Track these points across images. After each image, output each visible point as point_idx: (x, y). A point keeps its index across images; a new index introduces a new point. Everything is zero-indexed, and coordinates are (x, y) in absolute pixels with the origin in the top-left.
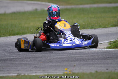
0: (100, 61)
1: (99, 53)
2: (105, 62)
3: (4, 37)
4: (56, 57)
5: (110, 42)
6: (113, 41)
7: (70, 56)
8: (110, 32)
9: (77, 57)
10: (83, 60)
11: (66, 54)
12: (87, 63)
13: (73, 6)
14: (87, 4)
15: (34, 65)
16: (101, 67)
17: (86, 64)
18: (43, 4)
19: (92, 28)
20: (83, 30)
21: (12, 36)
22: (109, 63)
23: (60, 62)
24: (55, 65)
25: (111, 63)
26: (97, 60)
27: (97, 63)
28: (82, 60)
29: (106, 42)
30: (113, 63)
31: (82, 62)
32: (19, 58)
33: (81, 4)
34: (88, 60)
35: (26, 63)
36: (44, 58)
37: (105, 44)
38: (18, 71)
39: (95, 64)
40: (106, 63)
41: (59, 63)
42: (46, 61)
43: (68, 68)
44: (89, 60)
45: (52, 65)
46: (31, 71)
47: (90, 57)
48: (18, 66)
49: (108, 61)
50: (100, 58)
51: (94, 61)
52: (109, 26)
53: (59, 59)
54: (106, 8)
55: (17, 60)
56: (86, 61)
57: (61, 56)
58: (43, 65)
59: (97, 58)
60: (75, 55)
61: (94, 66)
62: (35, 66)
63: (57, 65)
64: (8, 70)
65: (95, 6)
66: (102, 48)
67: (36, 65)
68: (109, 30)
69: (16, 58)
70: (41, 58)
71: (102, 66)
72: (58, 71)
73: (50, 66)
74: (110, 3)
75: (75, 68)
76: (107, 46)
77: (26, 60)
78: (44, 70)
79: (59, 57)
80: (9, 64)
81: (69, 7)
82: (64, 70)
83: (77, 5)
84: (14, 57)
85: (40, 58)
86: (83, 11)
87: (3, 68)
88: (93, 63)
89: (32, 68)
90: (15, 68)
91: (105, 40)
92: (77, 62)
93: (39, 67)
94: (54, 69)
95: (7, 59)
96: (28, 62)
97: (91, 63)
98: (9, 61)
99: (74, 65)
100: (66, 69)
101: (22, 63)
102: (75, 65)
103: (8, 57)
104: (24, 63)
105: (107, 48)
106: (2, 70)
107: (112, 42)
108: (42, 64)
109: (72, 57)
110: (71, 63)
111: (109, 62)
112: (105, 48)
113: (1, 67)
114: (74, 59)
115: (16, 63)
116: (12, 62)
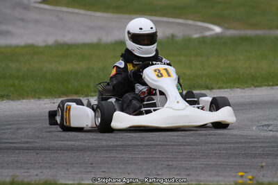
4: (216, 146)
9: (267, 149)
11: (243, 140)
13: (260, 32)
15: (166, 163)
18: (190, 25)
23: (228, 158)
24: (215, 164)
32: (131, 145)
35: (148, 156)
36: (188, 147)
38: (128, 174)
41: (225, 159)
43: (246, 172)
45: (207, 164)
48: (129, 163)
53: (225, 152)
55: (125, 150)
57: (231, 143)
58: (187, 162)
60: (263, 142)
62: (168, 165)
63: (219, 163)
67: (170, 163)
69: (123, 145)
70: (182, 147)
72: (221, 178)
73: (203, 166)
75: (262, 173)
77: (148, 151)
78: (189, 175)
79: (224, 146)
80: (107, 157)
81: (250, 32)
82: (235, 176)
84: (119, 143)
85: (179, 147)
87: (94, 167)
89: (162, 170)
90: (120, 168)
92: (268, 160)
93: (176, 168)
94: (213, 173)
96: (151, 156)
98: (107, 150)
99: (260, 164)
100: (240, 174)
101: (137, 156)
102: (264, 164)
103: (105, 143)
104: (143, 156)
106: (91, 172)
108: (185, 161)
109: (255, 147)
110: (253, 160)
113: (87, 164)
114: (260, 151)
115: (124, 155)
116: (114, 154)
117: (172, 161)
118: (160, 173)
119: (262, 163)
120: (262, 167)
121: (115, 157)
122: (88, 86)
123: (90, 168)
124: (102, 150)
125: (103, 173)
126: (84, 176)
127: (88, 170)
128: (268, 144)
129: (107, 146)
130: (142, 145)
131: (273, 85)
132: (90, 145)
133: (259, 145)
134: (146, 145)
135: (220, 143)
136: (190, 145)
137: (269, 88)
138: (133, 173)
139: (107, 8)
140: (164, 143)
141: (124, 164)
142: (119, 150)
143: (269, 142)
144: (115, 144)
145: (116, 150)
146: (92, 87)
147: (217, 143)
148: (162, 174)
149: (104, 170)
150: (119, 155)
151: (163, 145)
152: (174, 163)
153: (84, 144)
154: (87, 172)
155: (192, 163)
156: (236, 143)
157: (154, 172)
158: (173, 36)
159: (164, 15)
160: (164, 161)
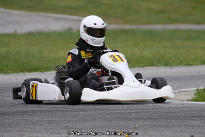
0: (179, 121)
1: (178, 107)
2: (188, 124)
3: (13, 75)
4: (102, 112)
5: (198, 90)
6: (202, 88)
7: (127, 111)
8: (197, 74)
9: (139, 114)
10: (150, 119)
12: (156, 123)
13: (134, 27)
14: (159, 23)
15: (65, 124)
16: (181, 131)
17: (155, 125)
19: (167, 64)
20: (149, 67)
21: (26, 73)
22: (194, 126)
24: (101, 126)
25: (199, 126)
26: (173, 119)
27: (174, 126)
28: (148, 119)
29: (190, 89)
30: (202, 126)
31: (148, 123)
32: (39, 111)
33: (148, 24)
34: (159, 119)
35: (52, 119)
36: (81, 112)
37: (189, 93)
38: (37, 132)
39: (171, 126)
40: (189, 126)
41: (108, 121)
42: (86, 118)
44: (161, 120)
46: (59, 133)
47: (162, 115)
49: (194, 122)
50: (180, 116)
51: (169, 121)
52: (197, 62)
53: (108, 116)
54: (191, 31)
55: (34, 115)
56: (154, 120)
58: (80, 124)
59: (175, 116)
60: (136, 109)
61: (168, 129)
62: (67, 126)
63: (104, 125)
64: (19, 131)
65: (172, 27)
66: (183, 100)
67: (68, 125)
68: (195, 70)
69: (32, 111)
70: (77, 113)
71: (183, 130)
73: (92, 126)
74: (199, 23)
76: (192, 96)
77: (51, 115)
79: (107, 112)
80: (21, 120)
81: (126, 27)
83: (142, 24)
84: (29, 109)
85: (74, 112)
86: (151, 34)
87: (11, 128)
88: (166, 125)
89: (61, 129)
90: (31, 128)
91: (188, 87)
92: (139, 122)
93: (72, 128)
95: (18, 112)
97: (164, 124)
98: (21, 115)
99: (134, 126)
101: (43, 119)
102: (137, 126)
104: (48, 119)
105: (192, 100)
106: (9, 131)
107: (200, 90)
109: (130, 113)
110: (129, 122)
111: (196, 125)
112: (188, 100)
113: (6, 124)
114: (134, 116)
115: (33, 118)
116: (26, 117)
117: (69, 123)
118: (60, 132)
119: (135, 125)
120: (136, 128)
121: (27, 120)
122: (7, 66)
123: (8, 128)
124: (17, 114)
125: (18, 132)
126: (3, 134)
127: (7, 130)
128: (139, 111)
129: (21, 111)
130: (47, 111)
131: (143, 66)
132: (8, 110)
133: (133, 111)
134: (50, 111)
135: (105, 110)
136: (82, 111)
137: (141, 68)
138: (40, 132)
139: (21, 7)
140: (64, 109)
141: (33, 125)
142: (30, 115)
143: (140, 109)
144: (27, 109)
145: (28, 114)
146: (9, 66)
147: (103, 110)
148: (62, 133)
149: (19, 129)
150: (30, 118)
151: (63, 111)
152: (70, 124)
153: (3, 110)
154: (6, 131)
155: (85, 124)
156: (116, 109)
157: (56, 131)
158: (70, 29)
159: (63, 13)
160: (64, 123)
